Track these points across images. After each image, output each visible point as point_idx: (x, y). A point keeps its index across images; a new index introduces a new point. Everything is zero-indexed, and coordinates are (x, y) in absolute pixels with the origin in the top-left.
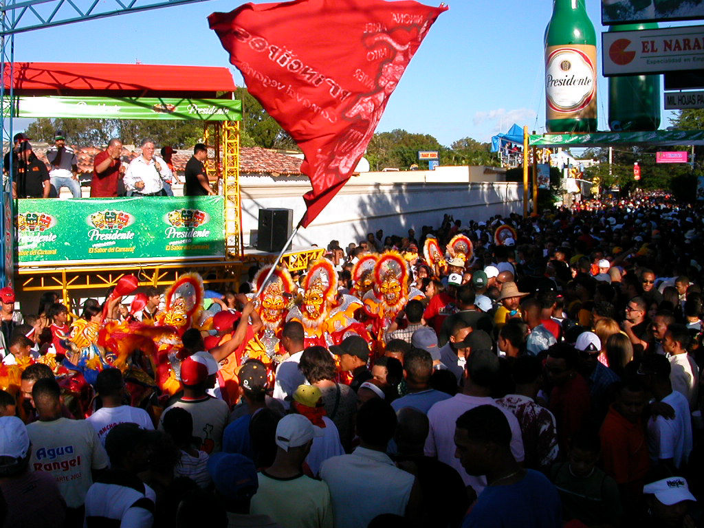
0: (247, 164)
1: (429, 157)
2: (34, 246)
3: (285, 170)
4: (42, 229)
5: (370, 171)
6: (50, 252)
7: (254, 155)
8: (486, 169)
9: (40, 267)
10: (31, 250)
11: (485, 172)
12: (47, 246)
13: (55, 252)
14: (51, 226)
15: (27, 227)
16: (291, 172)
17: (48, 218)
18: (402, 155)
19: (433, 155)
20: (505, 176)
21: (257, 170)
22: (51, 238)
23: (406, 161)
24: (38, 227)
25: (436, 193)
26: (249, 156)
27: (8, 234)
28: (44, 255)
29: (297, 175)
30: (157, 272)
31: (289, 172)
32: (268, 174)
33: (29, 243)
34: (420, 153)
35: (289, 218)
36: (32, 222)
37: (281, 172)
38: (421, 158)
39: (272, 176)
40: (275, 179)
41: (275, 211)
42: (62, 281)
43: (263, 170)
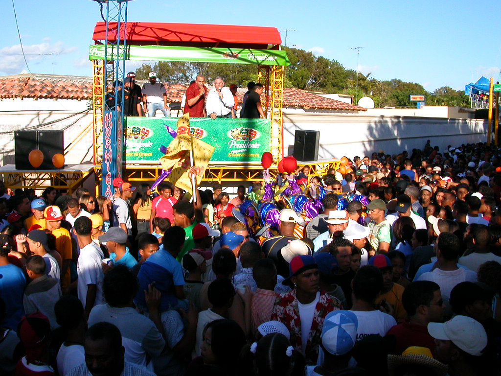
0: (286, 99)
1: (418, 99)
2: (136, 150)
3: (314, 105)
4: (142, 138)
5: (374, 108)
6: (148, 154)
7: (292, 93)
8: (460, 109)
9: (140, 165)
10: (135, 152)
11: (459, 112)
12: (145, 150)
13: (151, 154)
14: (149, 136)
15: (133, 137)
16: (318, 106)
17: (147, 130)
18: (397, 98)
19: (421, 98)
20: (474, 115)
21: (294, 104)
22: (149, 144)
23: (400, 103)
24: (140, 136)
25: (423, 125)
26: (288, 94)
27: (119, 140)
28: (144, 156)
29: (322, 108)
30: (222, 171)
31: (316, 106)
32: (301, 107)
33: (133, 148)
34: (412, 96)
35: (317, 138)
36: (136, 133)
37: (311, 106)
38: (412, 99)
39: (304, 109)
40: (306, 111)
41: (307, 132)
42: (155, 175)
43: (298, 104)
